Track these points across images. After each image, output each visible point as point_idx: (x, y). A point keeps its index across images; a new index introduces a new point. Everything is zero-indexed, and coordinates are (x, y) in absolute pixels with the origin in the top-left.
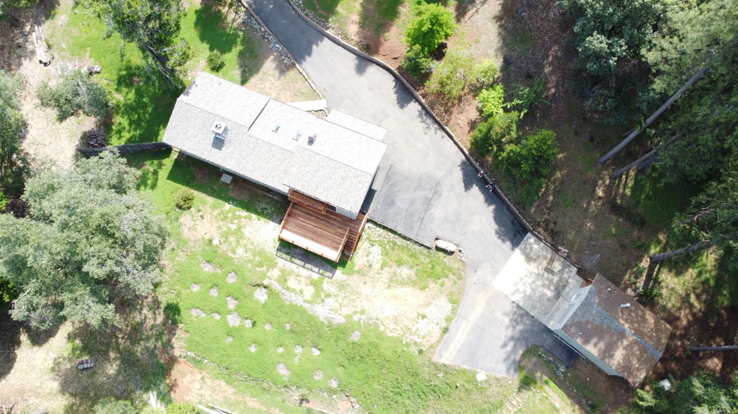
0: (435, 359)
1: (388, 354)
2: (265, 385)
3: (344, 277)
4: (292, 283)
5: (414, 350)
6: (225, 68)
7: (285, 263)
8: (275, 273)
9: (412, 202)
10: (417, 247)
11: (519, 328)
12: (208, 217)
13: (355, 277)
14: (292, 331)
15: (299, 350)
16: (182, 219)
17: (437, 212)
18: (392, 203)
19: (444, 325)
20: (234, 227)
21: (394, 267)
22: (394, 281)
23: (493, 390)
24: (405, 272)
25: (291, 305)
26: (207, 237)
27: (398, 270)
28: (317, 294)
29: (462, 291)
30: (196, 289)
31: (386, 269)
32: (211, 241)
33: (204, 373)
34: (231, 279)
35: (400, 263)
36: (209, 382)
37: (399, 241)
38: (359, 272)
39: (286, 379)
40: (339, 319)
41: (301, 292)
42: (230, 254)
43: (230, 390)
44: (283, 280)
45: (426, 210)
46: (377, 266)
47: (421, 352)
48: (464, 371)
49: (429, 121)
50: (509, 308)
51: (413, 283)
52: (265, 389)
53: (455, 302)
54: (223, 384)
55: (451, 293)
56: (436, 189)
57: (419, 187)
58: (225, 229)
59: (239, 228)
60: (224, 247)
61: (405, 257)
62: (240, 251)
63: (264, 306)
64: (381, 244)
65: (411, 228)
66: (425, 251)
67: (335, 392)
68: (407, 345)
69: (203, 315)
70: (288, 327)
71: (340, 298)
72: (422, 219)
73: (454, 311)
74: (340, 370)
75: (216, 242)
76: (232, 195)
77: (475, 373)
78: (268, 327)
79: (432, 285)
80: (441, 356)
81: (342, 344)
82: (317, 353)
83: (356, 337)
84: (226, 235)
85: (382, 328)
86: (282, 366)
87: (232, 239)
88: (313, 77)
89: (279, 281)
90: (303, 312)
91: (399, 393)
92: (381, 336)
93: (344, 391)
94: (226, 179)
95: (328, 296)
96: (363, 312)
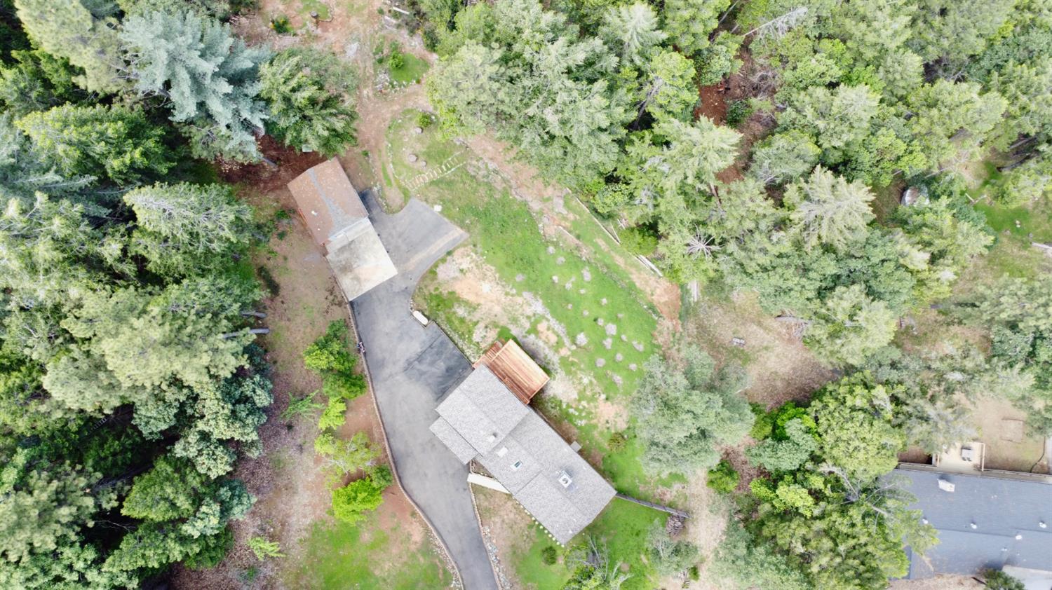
0: (467, 235)
4: (553, 339)
9: (432, 363)
10: (443, 327)
12: (603, 421)
13: (502, 323)
14: (568, 301)
15: (569, 286)
16: (625, 426)
17: (415, 347)
18: (448, 370)
19: (449, 258)
20: (584, 403)
21: (468, 318)
22: (473, 308)
23: (432, 195)
24: (461, 311)
26: (609, 403)
27: (466, 315)
28: (537, 322)
29: (424, 278)
31: (475, 320)
32: (607, 399)
33: (650, 298)
34: (601, 362)
35: (462, 320)
36: (648, 290)
37: (456, 337)
38: (497, 326)
39: (587, 268)
40: (526, 295)
41: (548, 329)
42: (594, 381)
43: (634, 277)
44: (559, 344)
45: (424, 352)
46: (481, 325)
47: (475, 246)
48: (449, 218)
49: (389, 427)
53: (432, 273)
54: (637, 284)
55: (433, 280)
56: (409, 366)
61: (457, 322)
66: (439, 320)
68: (483, 255)
70: (570, 306)
71: (520, 312)
72: (430, 347)
73: (436, 266)
74: (543, 258)
75: (603, 396)
76: (576, 431)
77: (441, 212)
78: (586, 313)
79: (445, 293)
80: (461, 236)
81: (533, 276)
82: (555, 278)
83: (519, 278)
84: (592, 399)
85: (497, 275)
86: (586, 279)
87: (589, 393)
94: (578, 445)
95: (528, 317)
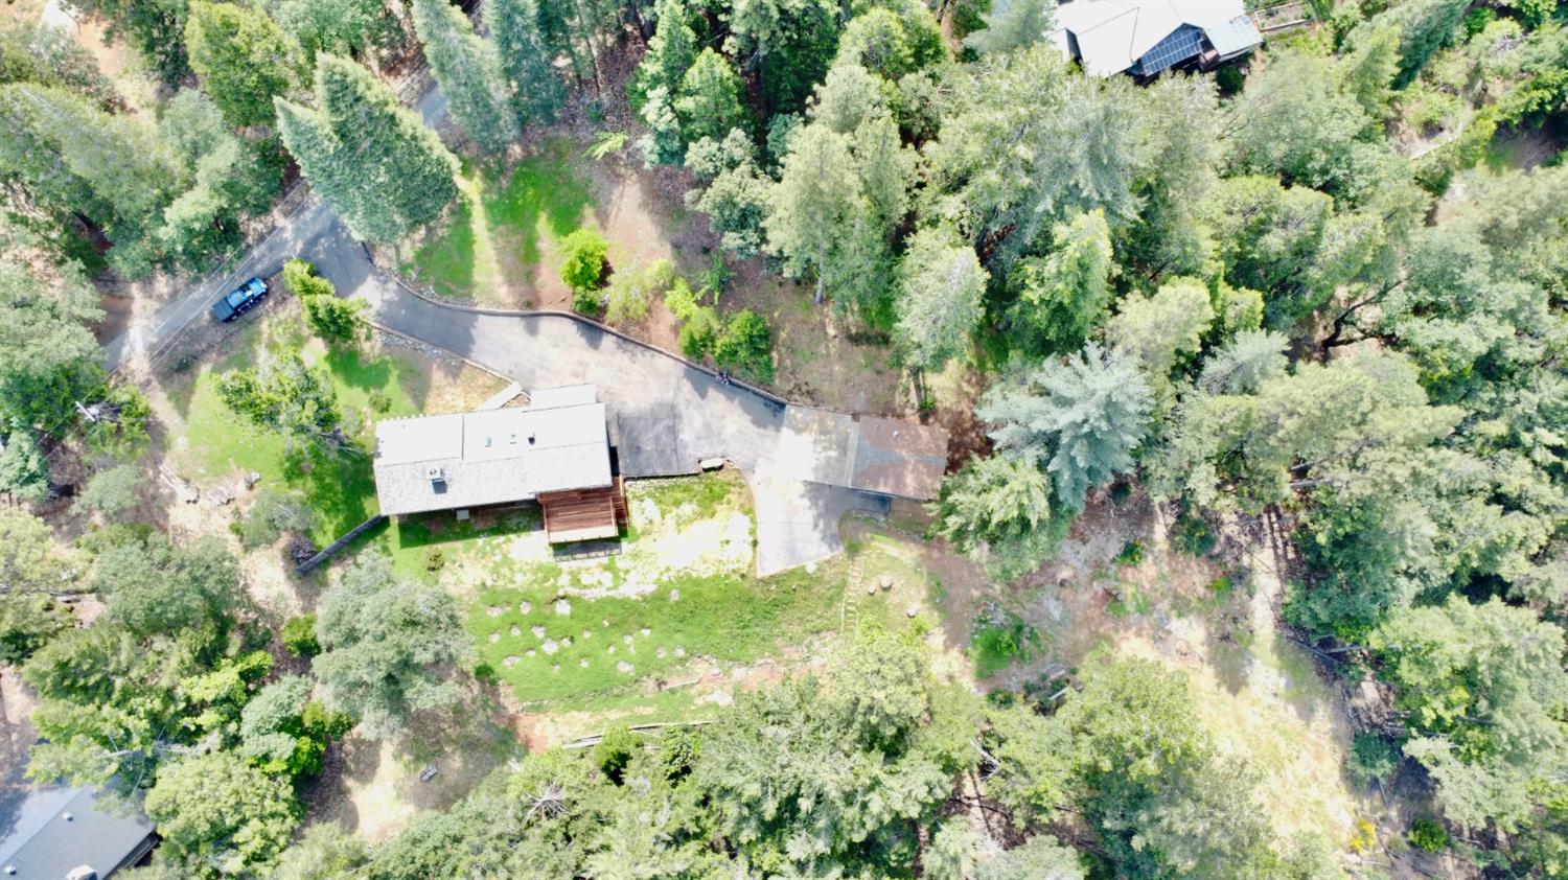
0: (760, 575)
1: (714, 595)
2: (616, 691)
3: (633, 545)
4: (585, 579)
5: (735, 577)
6: (393, 404)
7: (568, 565)
8: (564, 580)
9: (657, 439)
10: (686, 480)
11: (821, 503)
12: (466, 563)
13: (642, 539)
14: (612, 625)
15: (629, 640)
16: (443, 579)
17: (687, 435)
18: (638, 450)
19: (751, 539)
20: (498, 558)
21: (675, 510)
22: (680, 524)
23: (829, 572)
24: (687, 509)
25: (597, 601)
26: (478, 582)
27: (680, 512)
28: (616, 576)
29: (750, 498)
30: (495, 638)
31: (667, 516)
32: (484, 584)
33: (551, 714)
34: (525, 609)
35: (677, 503)
36: (560, 719)
37: (665, 483)
38: (643, 533)
39: (632, 674)
40: (650, 589)
41: (600, 583)
42: (511, 586)
43: (585, 716)
44: (576, 581)
45: (676, 438)
46: (657, 518)
47: (743, 576)
48: (793, 572)
49: (631, 347)
50: (801, 489)
51: (702, 515)
52: (617, 696)
53: (749, 512)
54: (575, 713)
55: (741, 506)
56: (673, 413)
57: (656, 421)
58: (491, 565)
59: (505, 556)
60: (501, 583)
61: (679, 495)
62: (518, 578)
63: (572, 617)
64: (650, 495)
65: (669, 464)
66: (695, 479)
67: (687, 660)
68: (727, 577)
69: (518, 660)
70: (606, 623)
71: (639, 568)
72: (675, 450)
73: (753, 520)
74: (678, 636)
75: (489, 583)
76: (478, 528)
77: (804, 568)
78: (587, 635)
79: (718, 507)
80: (764, 570)
81: (666, 610)
82: (648, 632)
83: (675, 596)
84: (496, 570)
85: (694, 575)
86: (622, 664)
87: (504, 571)
88: (490, 364)
89: (572, 585)
90: (612, 601)
91: (744, 627)
92: (698, 582)
93: (691, 653)
94: (463, 516)
95: (627, 572)
96: (668, 569)
